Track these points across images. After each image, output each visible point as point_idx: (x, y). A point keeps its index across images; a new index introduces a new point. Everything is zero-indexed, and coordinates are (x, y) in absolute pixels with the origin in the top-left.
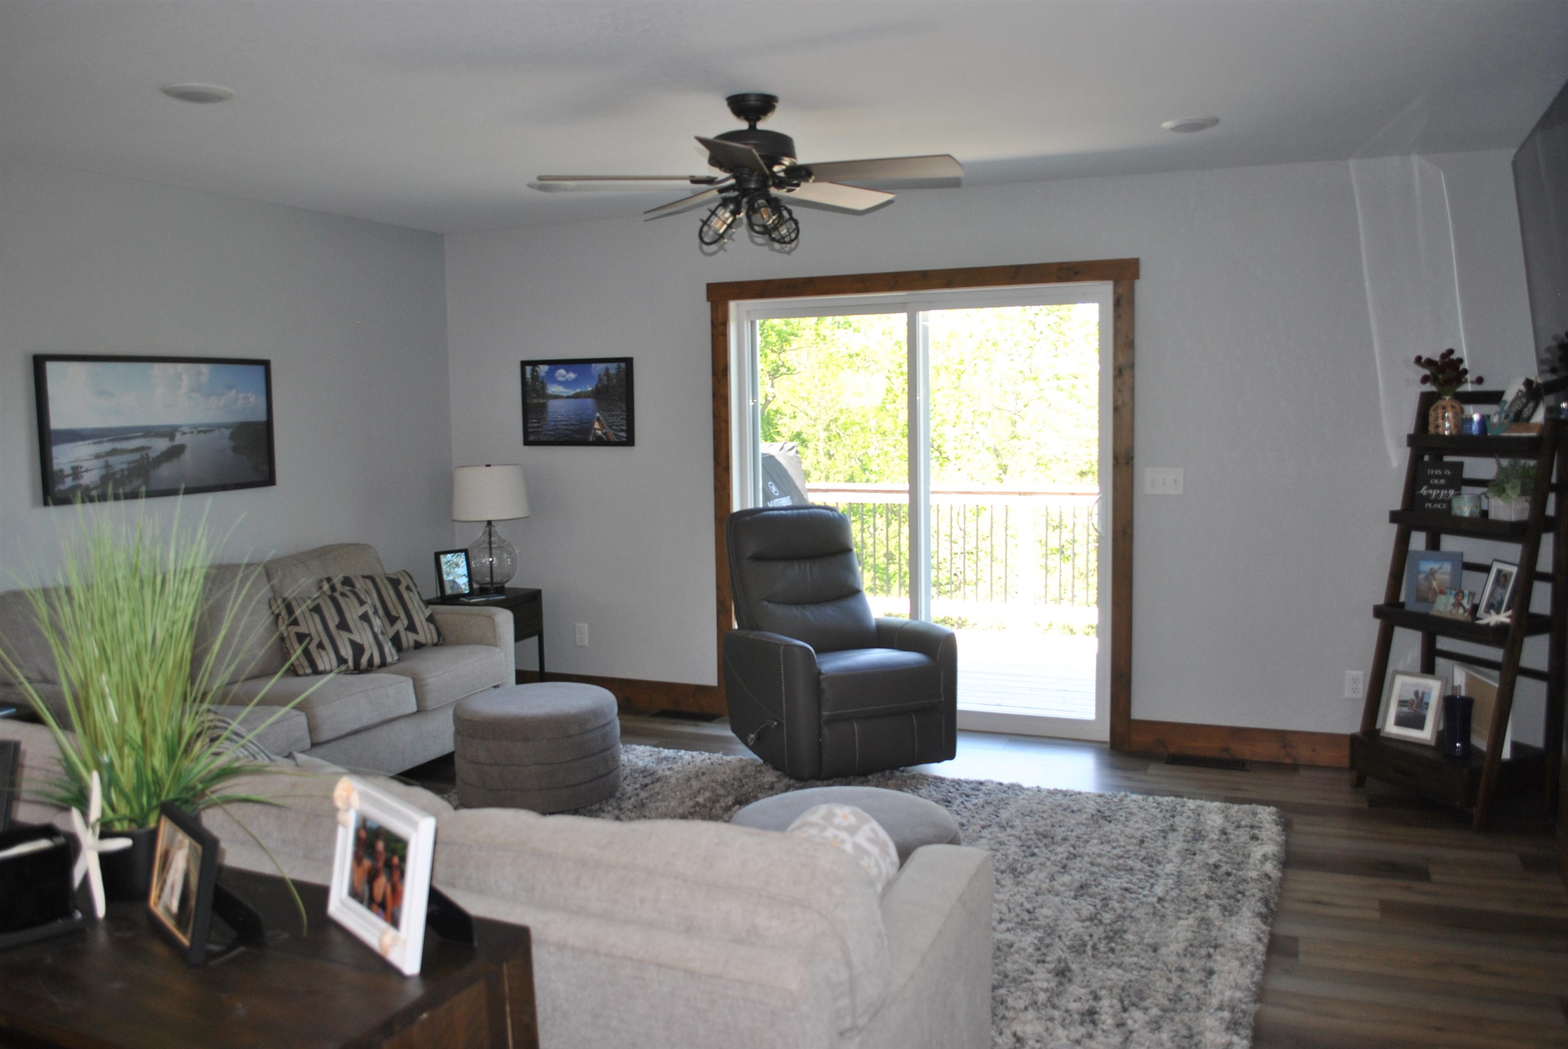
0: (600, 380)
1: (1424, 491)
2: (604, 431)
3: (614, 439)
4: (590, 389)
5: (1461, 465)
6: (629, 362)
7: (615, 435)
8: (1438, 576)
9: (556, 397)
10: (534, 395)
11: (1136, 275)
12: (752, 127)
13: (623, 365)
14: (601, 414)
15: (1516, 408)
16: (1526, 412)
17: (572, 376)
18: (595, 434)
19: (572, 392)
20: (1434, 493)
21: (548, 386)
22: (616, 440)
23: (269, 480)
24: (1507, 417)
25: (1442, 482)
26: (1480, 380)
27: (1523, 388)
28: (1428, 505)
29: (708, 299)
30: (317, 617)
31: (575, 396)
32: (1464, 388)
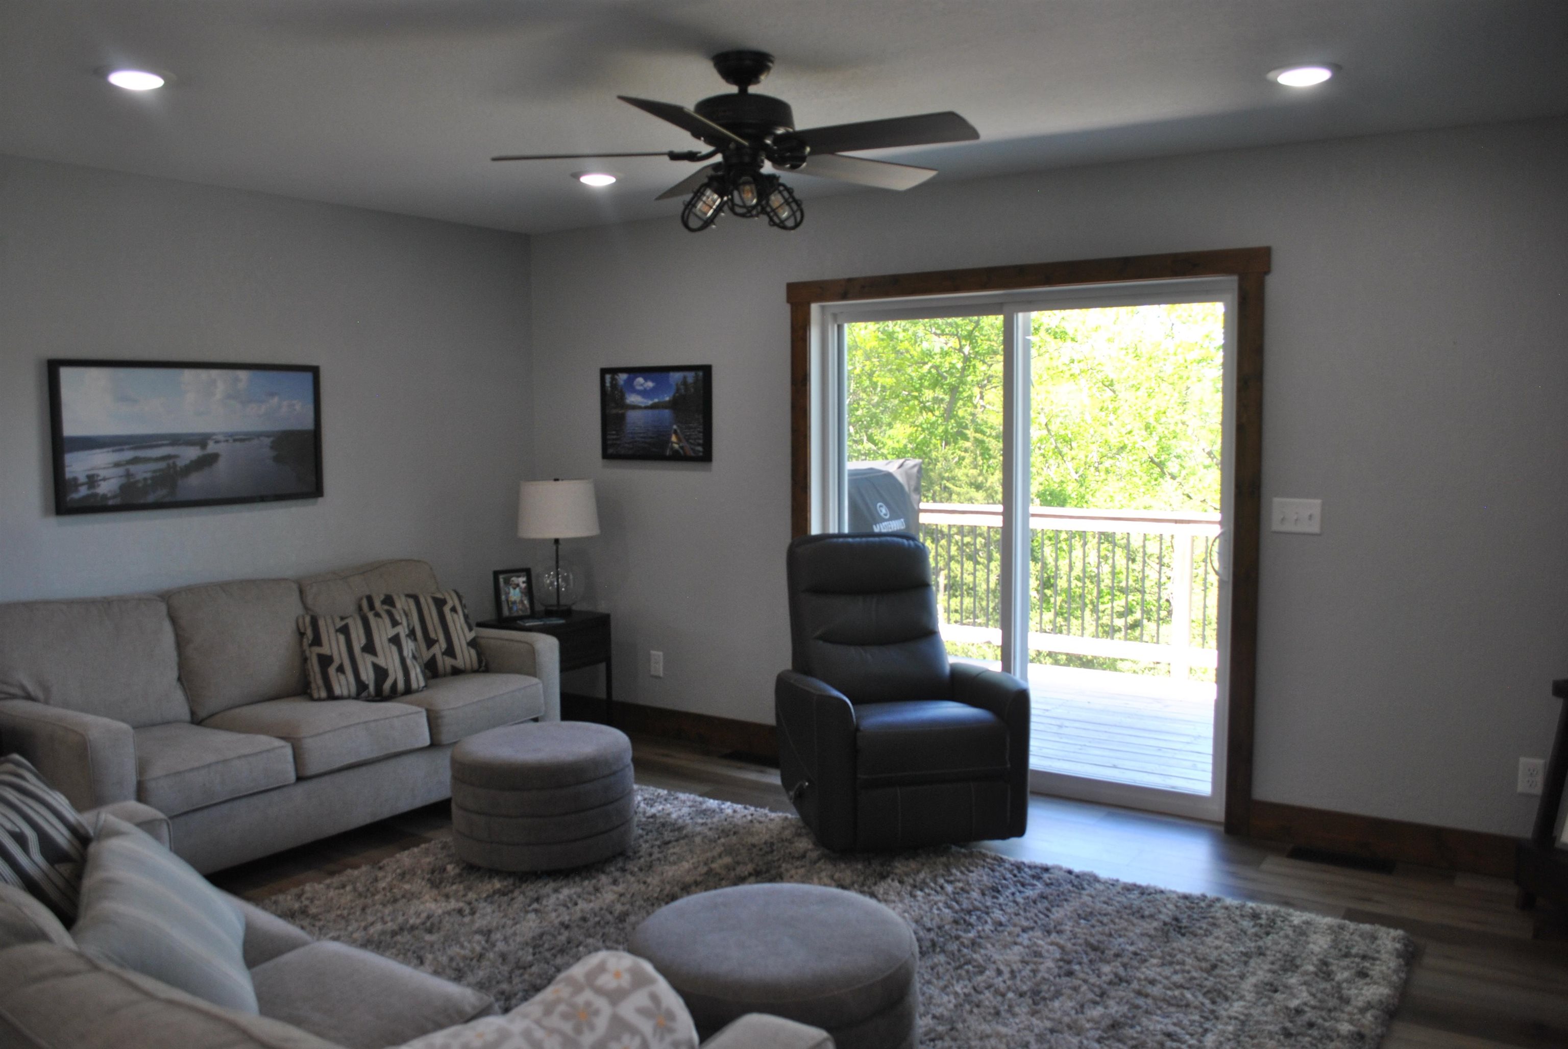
0: (678, 390)
2: (681, 445)
3: (691, 452)
4: (667, 399)
6: (706, 370)
7: (692, 449)
9: (635, 407)
10: (613, 405)
11: (1266, 270)
12: (743, 90)
13: (701, 374)
14: (678, 426)
17: (650, 384)
18: (672, 448)
19: (650, 403)
21: (627, 396)
22: (692, 454)
23: (316, 490)
29: (788, 302)
30: (342, 638)
31: (653, 407)
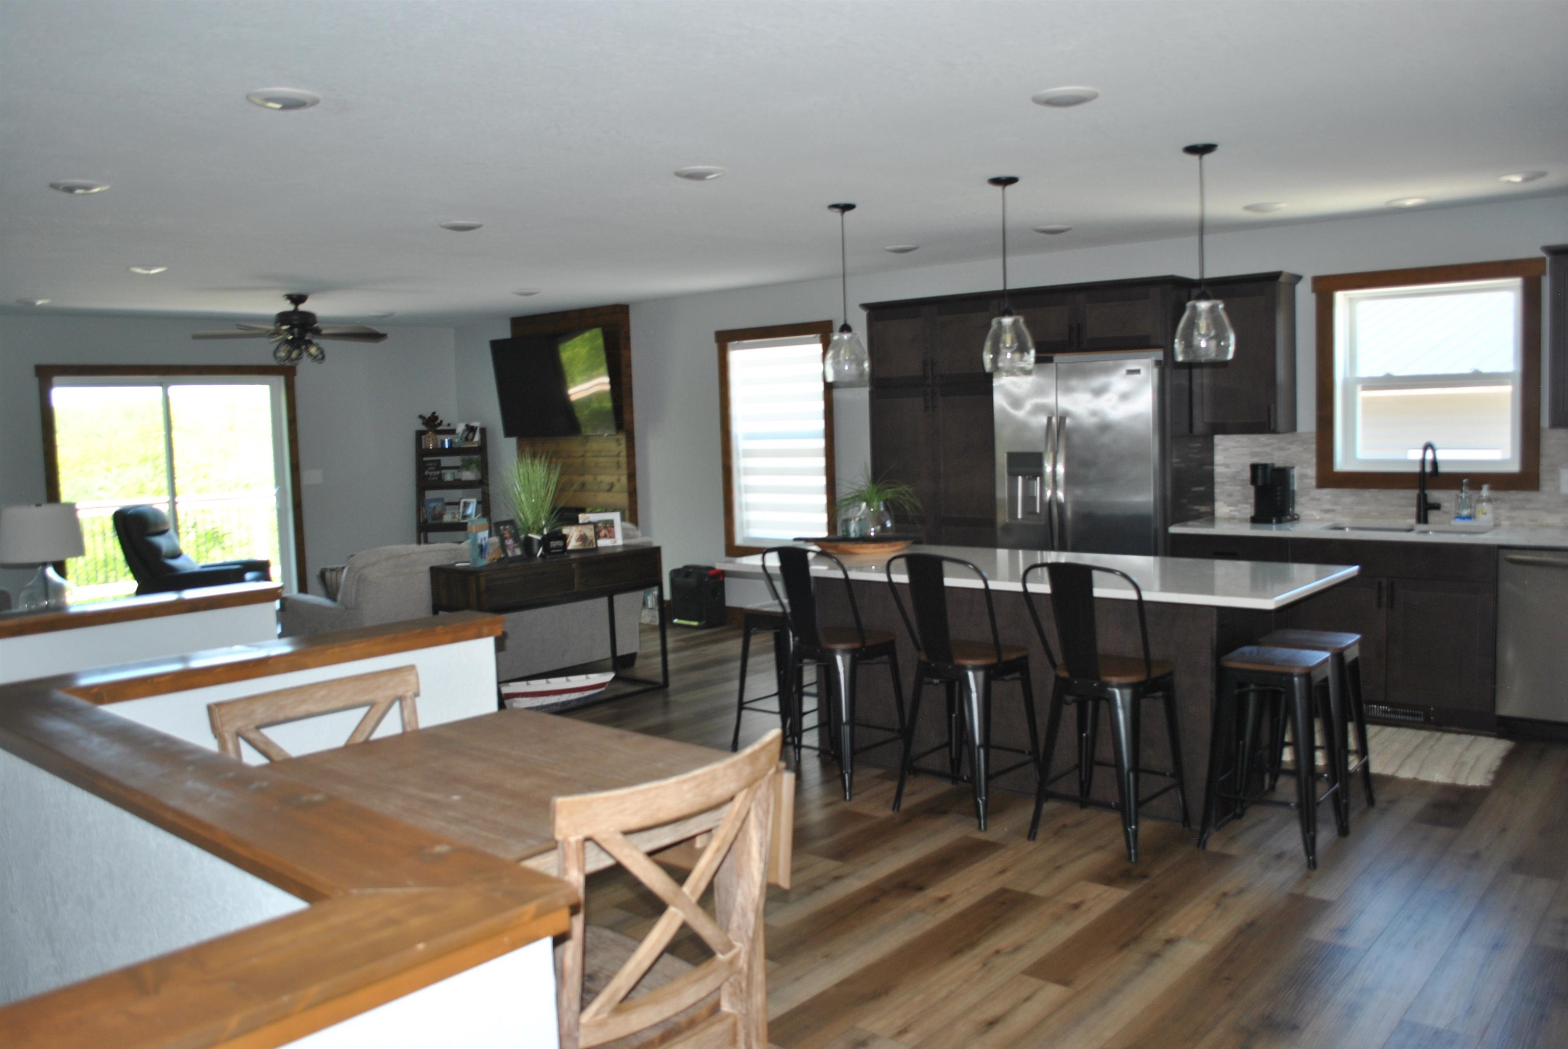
1: (426, 473)
5: (439, 461)
8: (437, 508)
11: (297, 373)
12: (296, 308)
15: (465, 436)
16: (470, 437)
20: (431, 473)
24: (461, 439)
25: (434, 468)
26: (449, 425)
27: (465, 427)
28: (429, 479)
29: (35, 374)
32: (440, 428)
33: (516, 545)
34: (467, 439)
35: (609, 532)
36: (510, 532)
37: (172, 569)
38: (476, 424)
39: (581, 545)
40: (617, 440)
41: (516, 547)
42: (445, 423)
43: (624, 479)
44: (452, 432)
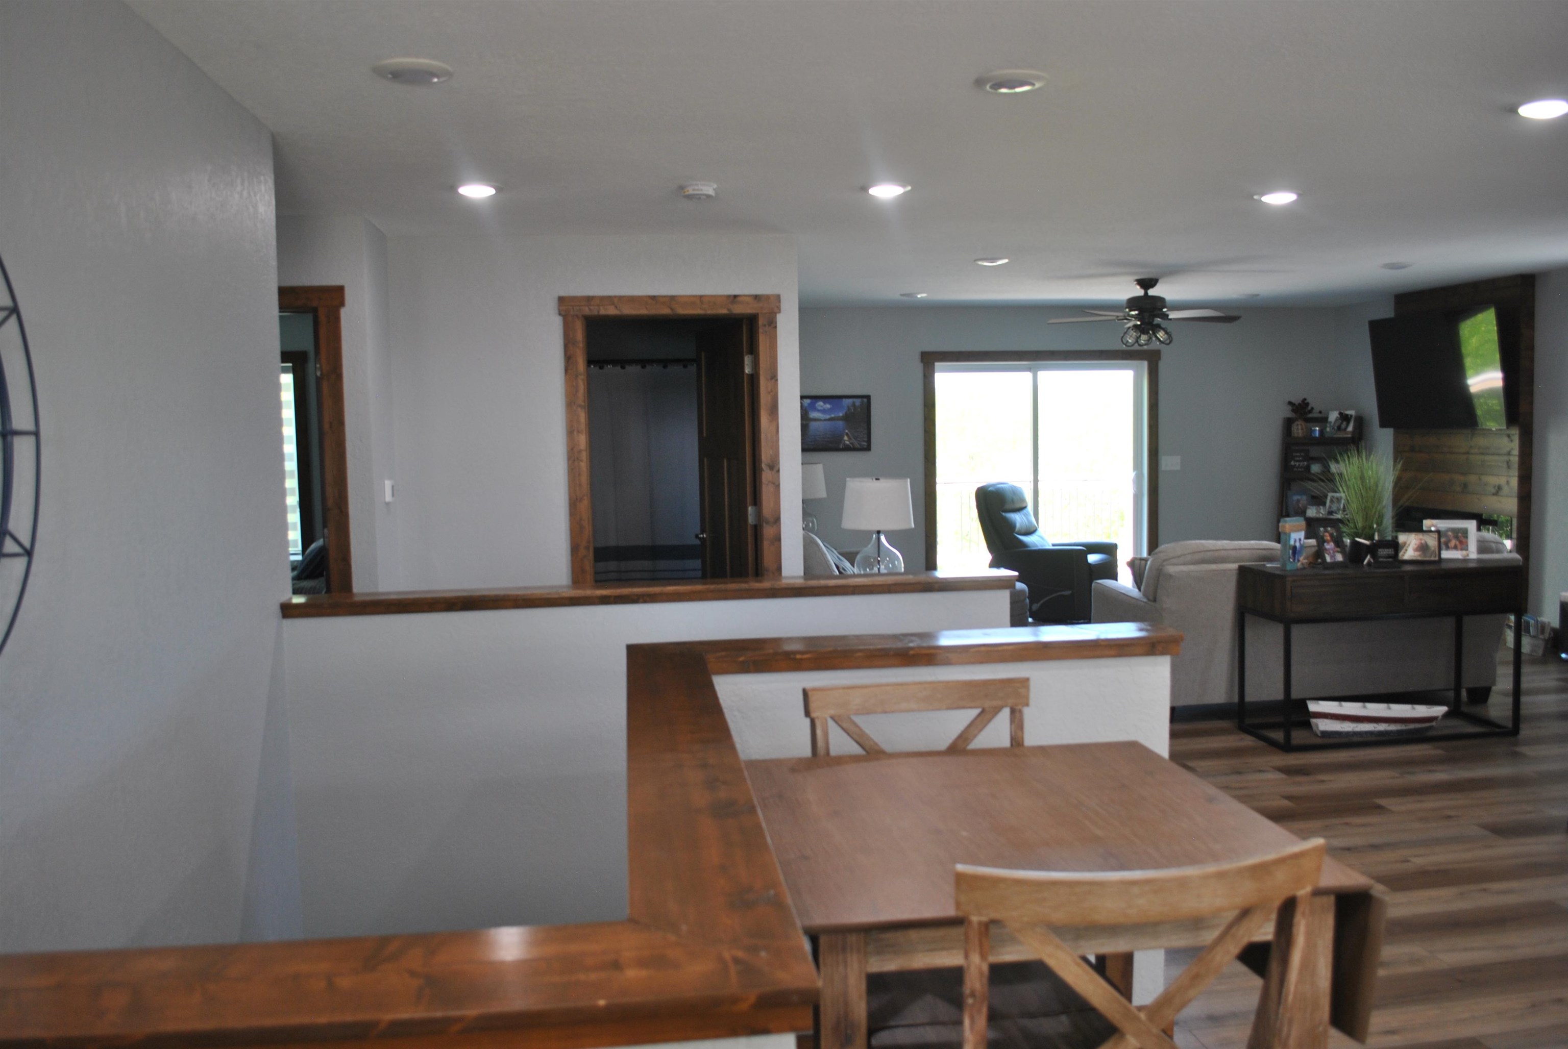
0: (849, 408)
1: (1292, 463)
2: (851, 442)
3: (857, 446)
4: (841, 415)
5: (1307, 451)
6: (868, 397)
7: (858, 444)
8: (1301, 502)
9: (816, 420)
11: (1159, 358)
12: (1146, 293)
13: (865, 400)
14: (848, 431)
15: (1337, 424)
16: (1343, 426)
17: (828, 406)
18: (844, 444)
19: (828, 417)
20: (1297, 464)
21: (810, 413)
22: (859, 447)
24: (1333, 428)
25: (1301, 459)
26: (1320, 412)
27: (1338, 416)
28: (1295, 469)
29: (922, 361)
31: (831, 419)
32: (1310, 415)
33: (1339, 549)
34: (1339, 428)
35: (1461, 542)
36: (1331, 535)
37: (1023, 544)
38: (1351, 412)
39: (1420, 556)
40: (1509, 436)
41: (1338, 552)
42: (1316, 410)
43: (1514, 482)
44: (1323, 420)
